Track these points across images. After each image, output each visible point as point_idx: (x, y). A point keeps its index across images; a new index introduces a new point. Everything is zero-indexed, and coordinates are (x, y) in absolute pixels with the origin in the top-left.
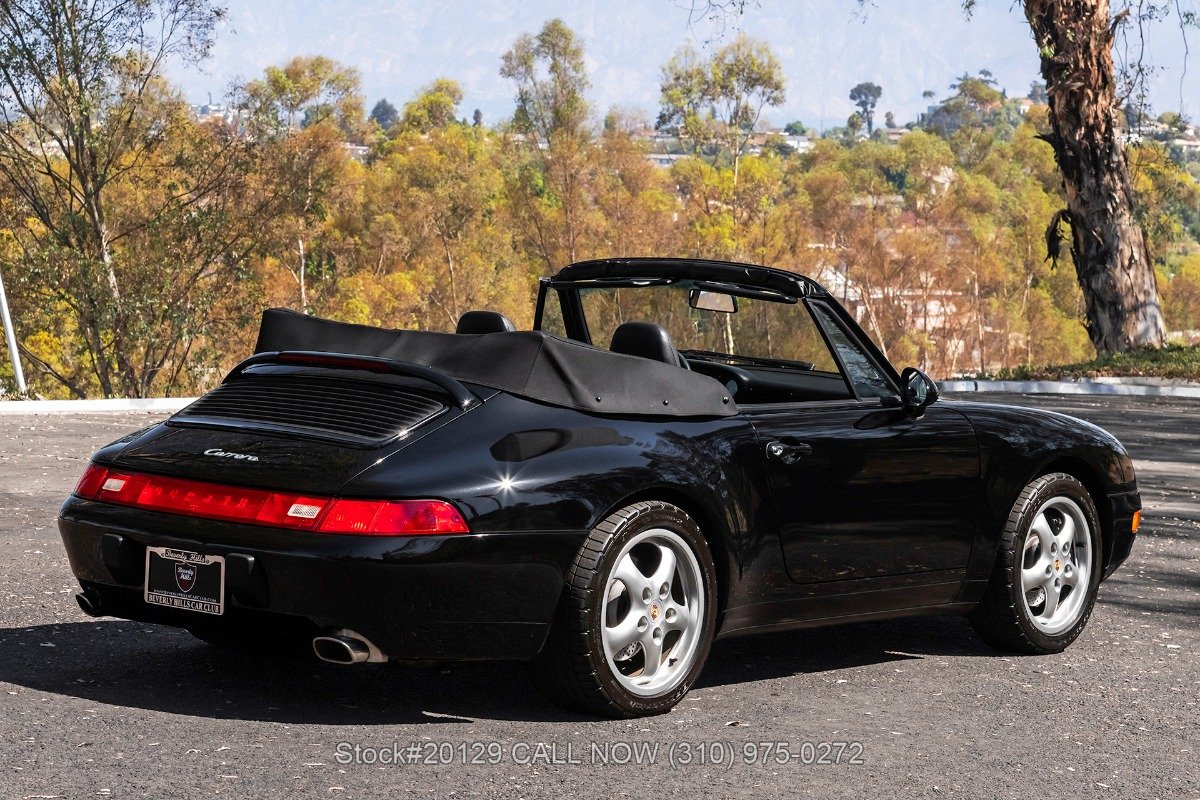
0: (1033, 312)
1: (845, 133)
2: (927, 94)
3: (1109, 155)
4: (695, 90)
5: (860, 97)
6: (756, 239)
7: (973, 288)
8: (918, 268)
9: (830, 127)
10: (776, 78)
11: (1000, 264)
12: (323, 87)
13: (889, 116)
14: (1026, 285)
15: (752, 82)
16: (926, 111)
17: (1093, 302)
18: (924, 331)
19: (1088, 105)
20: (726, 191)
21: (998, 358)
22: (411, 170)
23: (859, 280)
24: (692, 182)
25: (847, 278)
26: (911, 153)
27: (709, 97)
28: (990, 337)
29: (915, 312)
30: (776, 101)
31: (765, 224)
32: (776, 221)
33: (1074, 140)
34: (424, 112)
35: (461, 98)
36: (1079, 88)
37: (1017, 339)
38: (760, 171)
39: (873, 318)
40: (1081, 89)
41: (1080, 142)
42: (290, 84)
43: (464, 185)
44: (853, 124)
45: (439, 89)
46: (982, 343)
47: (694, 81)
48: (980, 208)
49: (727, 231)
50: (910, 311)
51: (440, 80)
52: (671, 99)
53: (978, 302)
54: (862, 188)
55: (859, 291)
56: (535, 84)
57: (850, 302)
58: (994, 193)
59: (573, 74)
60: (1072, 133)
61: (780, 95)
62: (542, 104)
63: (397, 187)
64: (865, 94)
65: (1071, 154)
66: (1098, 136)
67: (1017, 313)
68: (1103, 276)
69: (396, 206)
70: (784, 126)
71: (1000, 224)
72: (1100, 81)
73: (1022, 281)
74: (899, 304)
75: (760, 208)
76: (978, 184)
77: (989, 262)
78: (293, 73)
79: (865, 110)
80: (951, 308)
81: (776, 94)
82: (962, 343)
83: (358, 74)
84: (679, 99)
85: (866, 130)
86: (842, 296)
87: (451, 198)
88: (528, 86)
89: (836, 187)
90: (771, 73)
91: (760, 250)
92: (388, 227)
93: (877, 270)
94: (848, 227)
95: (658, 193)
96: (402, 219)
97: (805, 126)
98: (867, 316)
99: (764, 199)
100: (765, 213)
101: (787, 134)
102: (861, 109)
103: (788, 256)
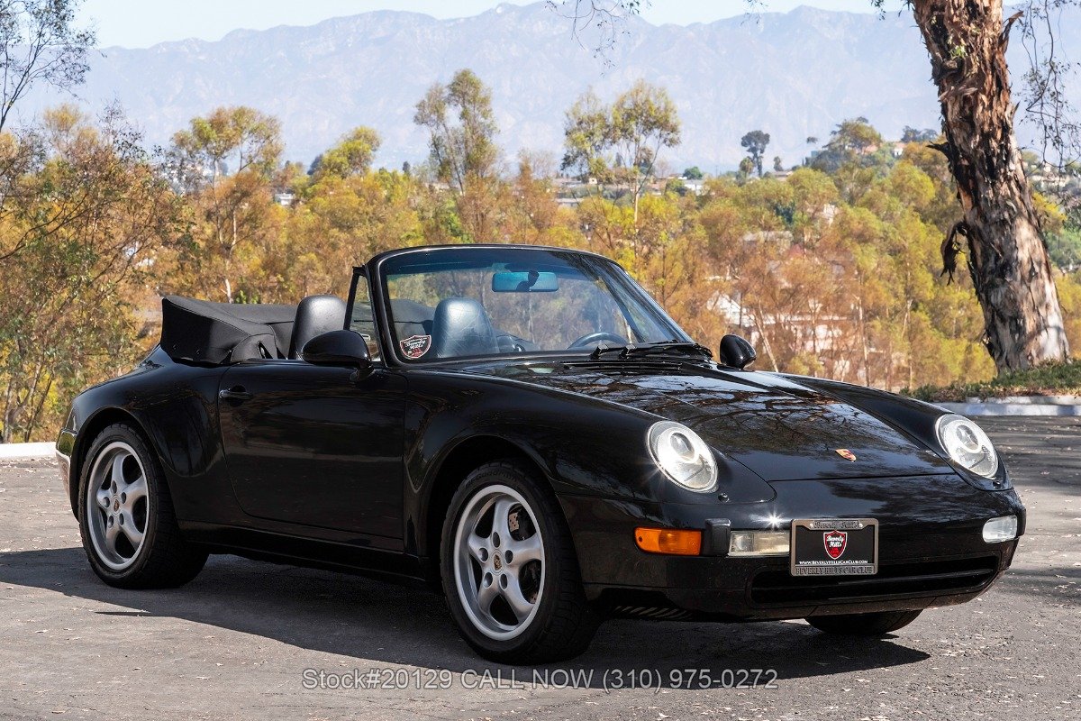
0: (912, 334)
1: (738, 176)
2: (811, 140)
3: (1006, 163)
4: (597, 133)
5: (750, 144)
6: (656, 271)
7: (858, 312)
8: (806, 295)
9: (724, 171)
10: (672, 121)
11: (882, 290)
12: (245, 136)
13: (777, 160)
14: (906, 308)
15: (649, 125)
16: (809, 155)
17: (993, 317)
18: (814, 352)
19: (983, 112)
20: (627, 227)
21: (882, 376)
22: (332, 213)
23: (752, 307)
24: (595, 219)
25: (741, 305)
26: (799, 188)
27: (610, 140)
28: (875, 358)
29: (805, 336)
30: (672, 142)
31: (664, 257)
32: (674, 254)
33: (969, 148)
34: (344, 159)
35: (378, 145)
36: (973, 94)
37: (900, 358)
38: (659, 209)
39: (766, 341)
40: (975, 94)
41: (975, 150)
42: (214, 134)
43: (381, 226)
44: (744, 168)
45: (358, 136)
46: (866, 362)
47: (596, 125)
48: (863, 238)
49: (629, 264)
50: (800, 335)
51: (359, 128)
52: (575, 142)
53: (862, 326)
54: (755, 223)
55: (753, 317)
56: (447, 130)
57: (745, 328)
58: (876, 225)
59: (482, 120)
60: (967, 141)
61: (676, 137)
62: (454, 148)
63: (319, 229)
64: (755, 141)
65: (965, 163)
66: (994, 144)
67: (899, 333)
68: (1003, 290)
69: (318, 246)
70: (683, 172)
71: (881, 252)
72: (994, 87)
73: (903, 305)
74: (790, 328)
75: (659, 242)
76: (860, 216)
77: (872, 288)
78: (218, 124)
79: (756, 155)
80: (837, 332)
81: (672, 135)
82: (848, 363)
83: (278, 123)
84: (583, 142)
85: (757, 173)
86: (737, 322)
87: (370, 239)
88: (441, 132)
89: (729, 222)
90: (667, 116)
91: (660, 281)
92: (311, 266)
93: (769, 298)
94: (742, 259)
95: (564, 229)
96: (324, 258)
97: (701, 170)
98: (761, 340)
99: (663, 234)
100: (664, 246)
101: (685, 178)
102: (751, 155)
103: (686, 286)
